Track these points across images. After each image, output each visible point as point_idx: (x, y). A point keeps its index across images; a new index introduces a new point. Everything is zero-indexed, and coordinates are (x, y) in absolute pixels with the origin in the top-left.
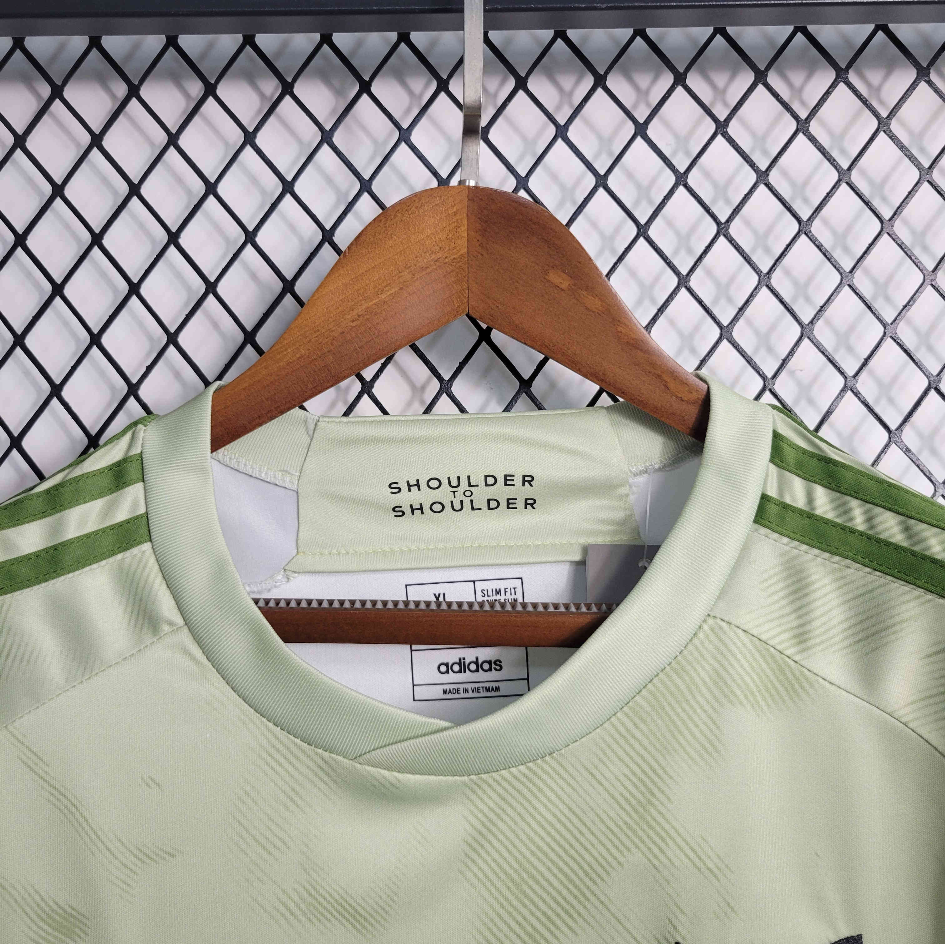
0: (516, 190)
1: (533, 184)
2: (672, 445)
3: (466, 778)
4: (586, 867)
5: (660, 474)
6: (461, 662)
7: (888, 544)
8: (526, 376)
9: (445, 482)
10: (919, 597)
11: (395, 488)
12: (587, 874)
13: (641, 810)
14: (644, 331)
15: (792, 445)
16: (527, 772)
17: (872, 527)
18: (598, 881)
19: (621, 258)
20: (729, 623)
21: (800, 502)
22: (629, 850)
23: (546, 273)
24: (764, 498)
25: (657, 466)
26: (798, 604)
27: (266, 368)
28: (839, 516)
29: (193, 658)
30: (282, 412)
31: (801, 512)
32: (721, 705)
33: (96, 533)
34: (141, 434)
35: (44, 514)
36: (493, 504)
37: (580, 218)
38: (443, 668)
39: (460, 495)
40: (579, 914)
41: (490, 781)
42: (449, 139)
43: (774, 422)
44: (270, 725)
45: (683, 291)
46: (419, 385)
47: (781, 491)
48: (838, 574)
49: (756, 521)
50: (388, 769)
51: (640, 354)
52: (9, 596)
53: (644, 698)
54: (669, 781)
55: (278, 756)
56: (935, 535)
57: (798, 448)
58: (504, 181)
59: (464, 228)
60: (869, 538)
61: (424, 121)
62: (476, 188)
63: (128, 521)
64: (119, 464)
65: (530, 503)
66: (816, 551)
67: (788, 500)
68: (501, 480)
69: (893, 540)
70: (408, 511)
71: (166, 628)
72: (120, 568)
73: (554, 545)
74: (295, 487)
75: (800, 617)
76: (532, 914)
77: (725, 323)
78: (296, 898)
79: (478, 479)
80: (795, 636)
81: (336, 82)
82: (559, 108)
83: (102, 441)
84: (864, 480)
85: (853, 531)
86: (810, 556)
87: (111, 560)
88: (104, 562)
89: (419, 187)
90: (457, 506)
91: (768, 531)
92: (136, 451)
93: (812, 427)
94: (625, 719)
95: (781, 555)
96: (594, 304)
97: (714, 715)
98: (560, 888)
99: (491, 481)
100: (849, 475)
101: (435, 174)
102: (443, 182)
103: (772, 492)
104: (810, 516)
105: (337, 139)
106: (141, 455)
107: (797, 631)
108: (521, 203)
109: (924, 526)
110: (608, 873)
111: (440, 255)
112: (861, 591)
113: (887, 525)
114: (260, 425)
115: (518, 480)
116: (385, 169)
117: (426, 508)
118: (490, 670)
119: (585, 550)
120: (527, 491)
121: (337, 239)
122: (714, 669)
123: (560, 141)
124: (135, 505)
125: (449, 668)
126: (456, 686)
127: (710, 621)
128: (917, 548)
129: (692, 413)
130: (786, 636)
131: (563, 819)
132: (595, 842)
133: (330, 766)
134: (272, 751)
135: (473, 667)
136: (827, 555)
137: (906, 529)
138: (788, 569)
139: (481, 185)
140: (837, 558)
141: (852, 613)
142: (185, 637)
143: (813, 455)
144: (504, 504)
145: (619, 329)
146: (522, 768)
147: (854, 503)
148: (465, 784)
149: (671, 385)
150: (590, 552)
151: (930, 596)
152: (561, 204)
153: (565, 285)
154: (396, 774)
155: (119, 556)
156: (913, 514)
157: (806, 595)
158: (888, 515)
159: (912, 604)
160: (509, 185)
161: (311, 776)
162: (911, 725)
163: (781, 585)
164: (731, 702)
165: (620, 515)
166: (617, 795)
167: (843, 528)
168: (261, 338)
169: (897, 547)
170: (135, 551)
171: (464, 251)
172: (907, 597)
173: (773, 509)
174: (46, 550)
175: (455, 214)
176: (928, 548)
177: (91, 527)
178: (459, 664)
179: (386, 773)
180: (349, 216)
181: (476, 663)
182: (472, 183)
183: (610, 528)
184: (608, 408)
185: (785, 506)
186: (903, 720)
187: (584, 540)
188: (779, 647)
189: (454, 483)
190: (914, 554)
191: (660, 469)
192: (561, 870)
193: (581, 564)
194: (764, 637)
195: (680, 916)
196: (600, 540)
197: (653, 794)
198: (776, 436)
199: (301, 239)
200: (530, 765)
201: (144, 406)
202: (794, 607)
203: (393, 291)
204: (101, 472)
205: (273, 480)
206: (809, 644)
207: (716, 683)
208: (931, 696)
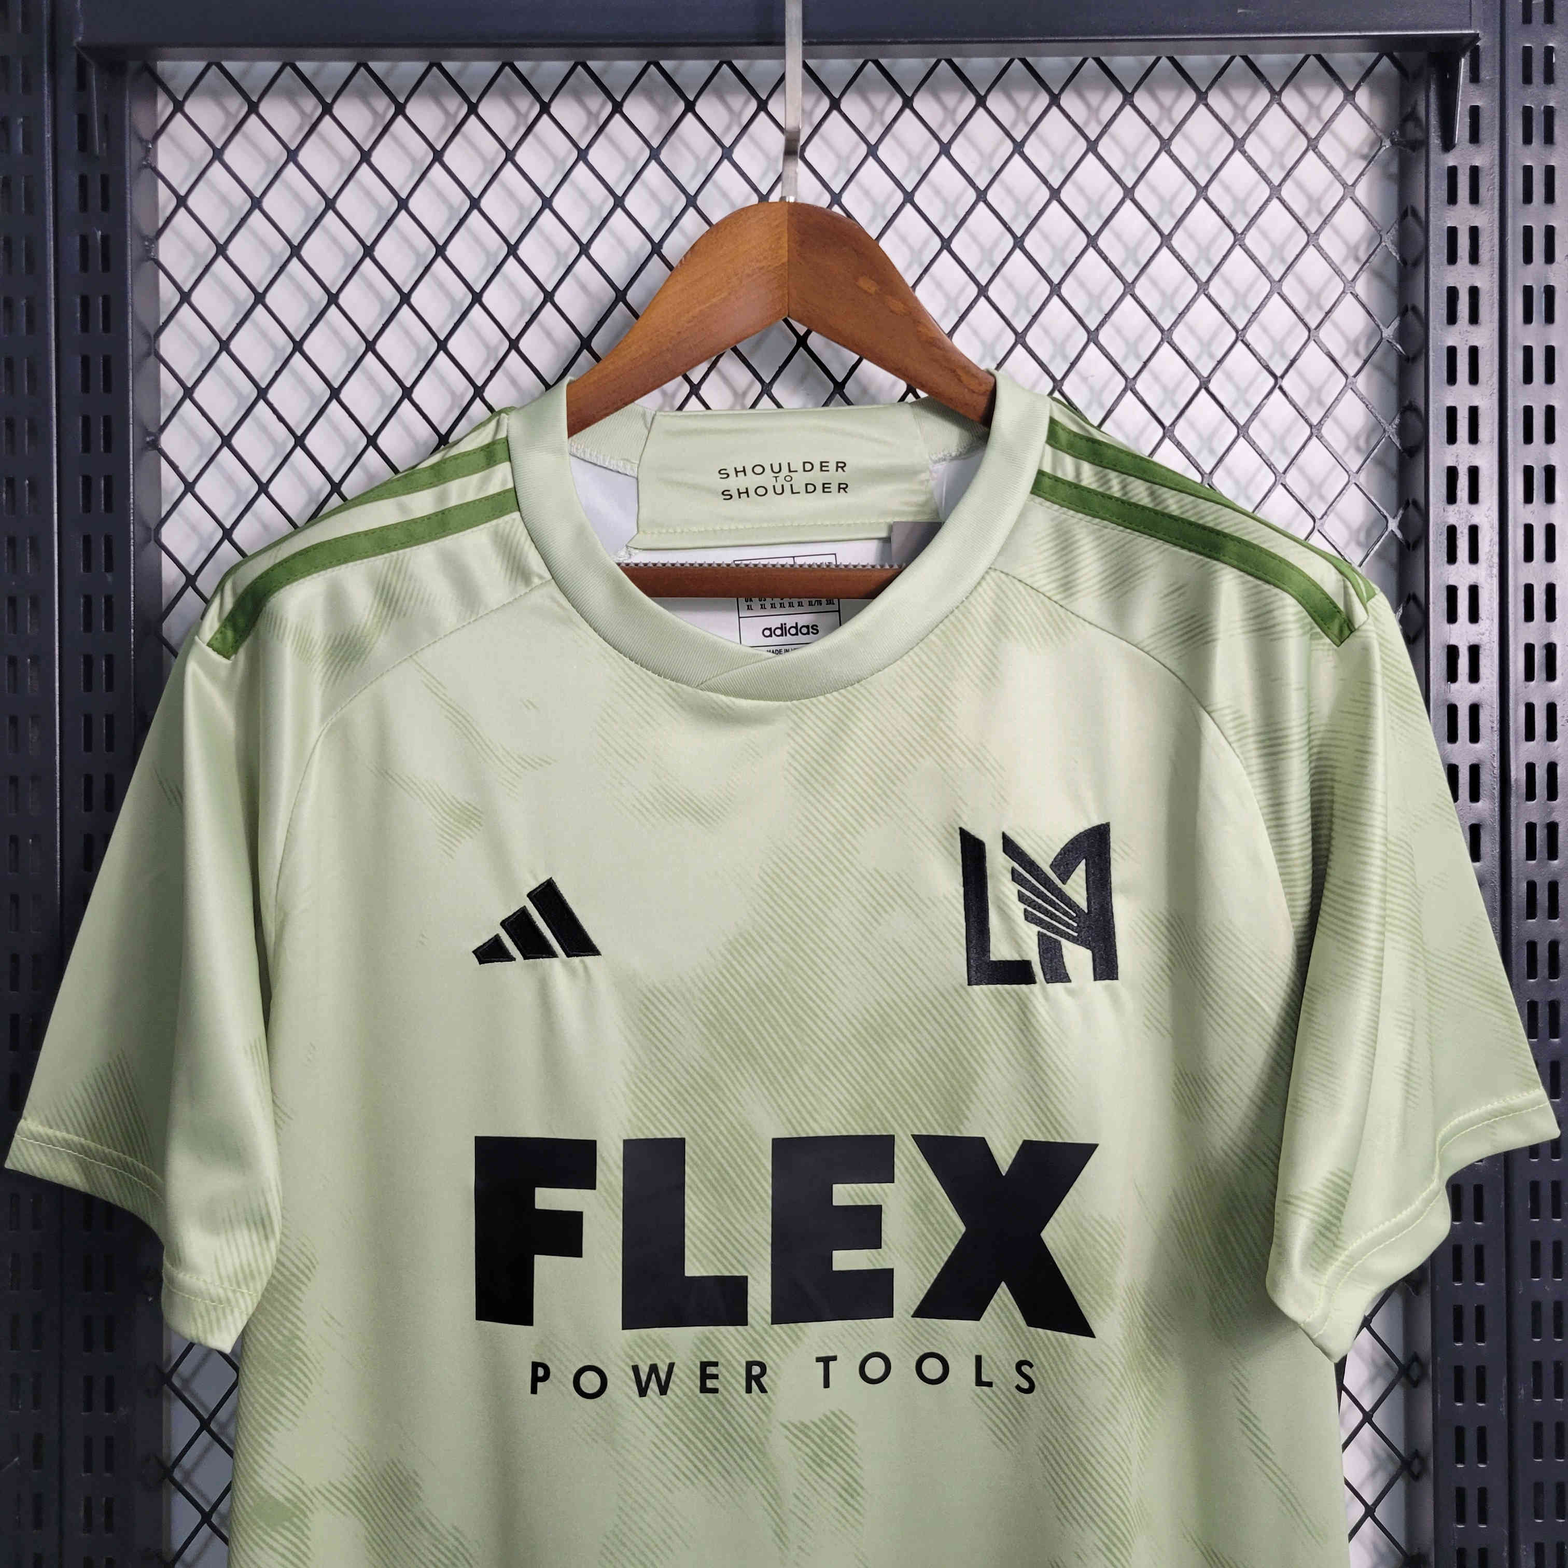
0: (830, 206)
1: (845, 200)
2: (966, 434)
3: (789, 703)
4: (888, 772)
5: (955, 462)
6: (782, 627)
7: (1136, 505)
8: (840, 379)
9: (768, 469)
10: (1158, 548)
11: (723, 474)
12: (888, 778)
13: (932, 725)
14: (946, 338)
15: (1064, 429)
16: (839, 697)
17: (1125, 494)
18: (897, 782)
19: (926, 270)
20: (1007, 574)
21: (1070, 476)
22: (922, 756)
23: (856, 279)
24: (1041, 473)
25: (954, 454)
26: (1065, 559)
27: (613, 363)
28: (1101, 486)
29: (560, 605)
30: (626, 404)
31: (1070, 484)
32: (999, 640)
33: (474, 502)
34: (506, 421)
35: (431, 485)
36: (810, 488)
37: (889, 232)
38: (767, 633)
39: (781, 480)
40: (882, 809)
41: (809, 705)
42: (767, 156)
43: (1051, 410)
44: (627, 660)
45: (982, 299)
46: (740, 391)
47: (1054, 468)
48: (1098, 534)
49: (1032, 492)
50: (726, 693)
51: (937, 351)
52: (408, 550)
53: (936, 635)
54: (954, 700)
55: (632, 684)
56: (1172, 497)
57: (1070, 432)
58: (820, 196)
59: (785, 239)
60: (1123, 502)
61: (745, 139)
62: (795, 204)
63: (499, 494)
64: (488, 446)
65: (843, 487)
66: (1080, 515)
67: (1059, 474)
68: (817, 466)
69: (1141, 503)
70: (735, 495)
71: (536, 581)
72: (496, 533)
73: (863, 524)
74: (635, 474)
75: (1065, 570)
76: (843, 807)
77: (1020, 330)
78: (651, 799)
79: (797, 465)
80: (1062, 585)
81: (659, 100)
82: (870, 127)
83: (452, 439)
84: (1122, 456)
85: (1110, 497)
86: (1075, 520)
87: (488, 525)
88: (482, 526)
89: (740, 203)
90: (779, 490)
91: (1041, 500)
92: (502, 435)
93: (1096, 423)
94: (920, 653)
95: (1052, 520)
96: (898, 306)
97: (993, 648)
98: (866, 787)
99: (808, 467)
100: (1110, 452)
101: (756, 190)
102: (763, 198)
103: (1047, 469)
104: (1076, 486)
105: (663, 156)
106: (507, 439)
107: (1063, 582)
108: (836, 217)
109: (1165, 489)
110: (905, 776)
111: (763, 264)
112: (1116, 547)
113: (1136, 491)
114: (607, 415)
115: (832, 466)
116: (709, 185)
117: (752, 492)
118: (808, 633)
119: (891, 528)
120: (840, 476)
121: (664, 251)
122: (993, 611)
123: (871, 159)
124: (504, 482)
125: (772, 632)
126: (778, 648)
127: (992, 573)
128: (1158, 508)
129: (983, 402)
130: (1054, 585)
131: (869, 733)
132: (895, 751)
133: (678, 694)
134: (628, 680)
135: (793, 631)
136: (1089, 518)
137: (1152, 493)
138: (1058, 531)
139: (800, 201)
140: (1097, 520)
141: (1108, 565)
142: (553, 589)
143: (1081, 437)
144: (819, 488)
145: (920, 329)
146: (835, 694)
147: (1113, 475)
148: (789, 708)
149: (964, 377)
150: (895, 529)
151: (1167, 546)
152: (873, 219)
153: (873, 290)
154: (733, 699)
155: (494, 522)
156: (1157, 480)
157: (1072, 551)
158: (1139, 482)
159: (1153, 554)
160: (824, 200)
161: (661, 700)
162: (1152, 653)
163: (1051, 544)
164: (1006, 637)
165: (921, 498)
166: (912, 713)
167: (1103, 495)
168: (595, 344)
169: (1144, 508)
170: (507, 518)
171: (785, 260)
172: (1150, 548)
173: (1047, 482)
174: (436, 514)
175: (777, 226)
176: (1168, 506)
177: (471, 497)
178: (781, 628)
179: (723, 697)
180: (675, 232)
181: (796, 627)
182: (791, 199)
183: (913, 509)
184: (912, 404)
185: (1057, 479)
186: (1147, 649)
187: (890, 520)
188: (1048, 594)
189: (776, 469)
190: (1156, 512)
191: (956, 458)
192: (867, 774)
193: (887, 541)
194: (1035, 586)
195: (963, 806)
196: (904, 519)
197: (942, 712)
198: (1053, 422)
199: (628, 252)
200: (842, 691)
201: (490, 408)
202: (1060, 562)
203: (723, 296)
204: (474, 452)
205: (615, 468)
206: (1074, 590)
207: (995, 623)
208: (1168, 628)
